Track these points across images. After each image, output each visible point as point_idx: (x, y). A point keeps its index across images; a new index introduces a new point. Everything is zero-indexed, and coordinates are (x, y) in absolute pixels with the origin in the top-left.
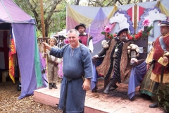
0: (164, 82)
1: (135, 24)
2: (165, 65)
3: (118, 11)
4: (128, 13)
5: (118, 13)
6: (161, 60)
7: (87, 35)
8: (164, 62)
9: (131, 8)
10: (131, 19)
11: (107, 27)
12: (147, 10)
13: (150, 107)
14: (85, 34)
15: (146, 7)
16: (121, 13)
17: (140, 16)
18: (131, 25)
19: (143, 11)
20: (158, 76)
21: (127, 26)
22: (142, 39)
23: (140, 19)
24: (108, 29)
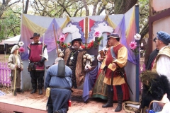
0: (114, 84)
1: (86, 34)
2: (114, 70)
3: (71, 22)
4: (80, 25)
5: (70, 24)
6: (110, 66)
7: (42, 44)
8: (113, 67)
9: (83, 20)
10: (82, 30)
11: (61, 37)
12: (97, 22)
13: (103, 107)
14: (40, 42)
15: (96, 20)
16: (73, 24)
17: (90, 28)
18: (83, 35)
19: (93, 24)
20: (109, 80)
21: (79, 36)
22: (93, 49)
23: (90, 30)
24: (62, 39)
